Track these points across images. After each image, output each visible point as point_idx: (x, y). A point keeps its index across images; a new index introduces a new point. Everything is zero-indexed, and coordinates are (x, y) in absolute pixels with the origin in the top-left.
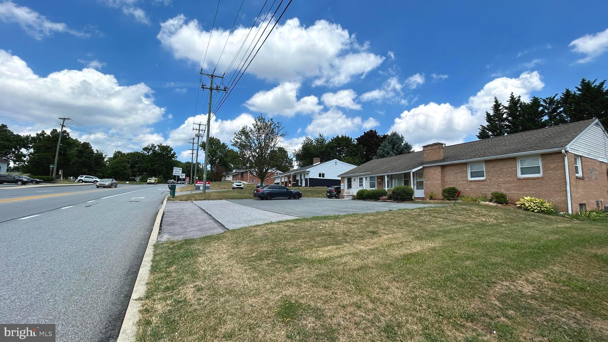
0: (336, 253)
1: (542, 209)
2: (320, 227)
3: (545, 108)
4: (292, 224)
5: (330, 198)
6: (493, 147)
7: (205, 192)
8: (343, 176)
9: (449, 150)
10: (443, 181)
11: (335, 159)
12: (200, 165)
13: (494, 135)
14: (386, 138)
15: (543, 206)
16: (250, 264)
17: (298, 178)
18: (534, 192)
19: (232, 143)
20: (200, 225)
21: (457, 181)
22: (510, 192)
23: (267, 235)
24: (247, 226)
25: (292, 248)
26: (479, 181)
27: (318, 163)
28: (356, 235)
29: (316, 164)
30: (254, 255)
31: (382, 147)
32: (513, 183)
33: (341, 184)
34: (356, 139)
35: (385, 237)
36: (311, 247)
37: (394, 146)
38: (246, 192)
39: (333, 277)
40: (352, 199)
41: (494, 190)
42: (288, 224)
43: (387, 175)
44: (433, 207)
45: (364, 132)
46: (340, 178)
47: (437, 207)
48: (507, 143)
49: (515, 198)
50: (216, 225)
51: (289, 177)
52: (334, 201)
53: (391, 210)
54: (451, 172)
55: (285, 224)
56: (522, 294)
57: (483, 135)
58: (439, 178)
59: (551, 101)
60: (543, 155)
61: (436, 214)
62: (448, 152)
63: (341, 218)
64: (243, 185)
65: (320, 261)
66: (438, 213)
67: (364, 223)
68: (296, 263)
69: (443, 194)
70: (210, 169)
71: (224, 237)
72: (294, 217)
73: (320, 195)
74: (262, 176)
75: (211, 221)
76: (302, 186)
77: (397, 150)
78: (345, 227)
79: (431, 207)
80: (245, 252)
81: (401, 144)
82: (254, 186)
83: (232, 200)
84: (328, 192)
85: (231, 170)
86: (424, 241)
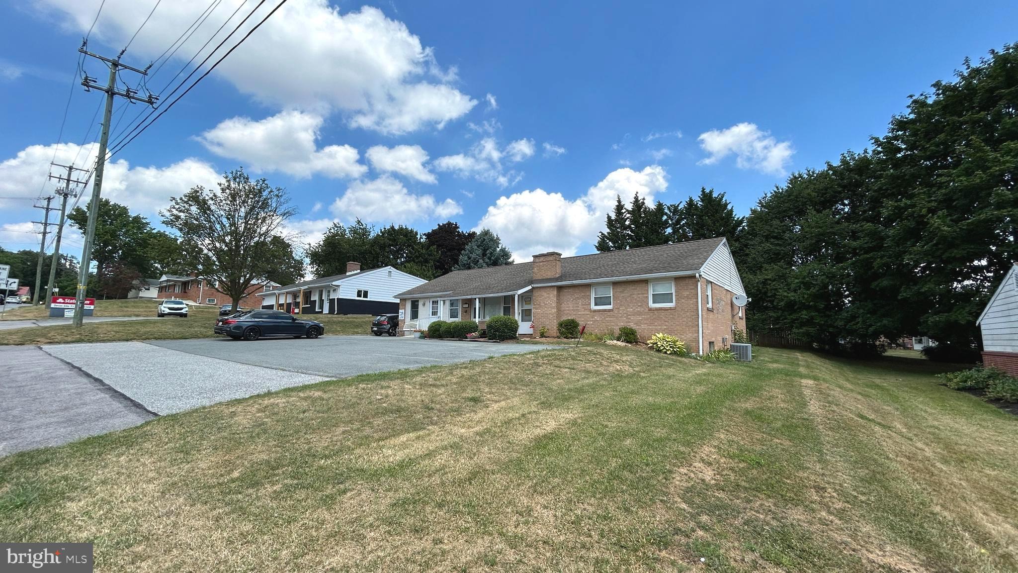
0: (420, 448)
1: (675, 350)
2: (378, 397)
3: (669, 217)
4: (317, 394)
5: (377, 335)
6: (621, 264)
7: (79, 324)
8: (403, 298)
9: (567, 264)
10: (559, 310)
11: (386, 266)
12: (65, 259)
13: (614, 247)
14: (474, 238)
15: (676, 345)
16: (227, 499)
17: (315, 297)
18: (665, 327)
19: (163, 219)
20: (66, 409)
21: (577, 310)
22: (640, 327)
23: (263, 424)
24: (206, 402)
25: (327, 447)
26: (605, 310)
27: (356, 272)
28: (446, 408)
29: (353, 273)
30: (236, 474)
31: (467, 252)
32: (644, 315)
33: (400, 311)
34: (425, 234)
35: (496, 406)
36: (365, 441)
37: (485, 250)
38: (196, 324)
39: (425, 503)
40: (420, 337)
41: (622, 324)
42: (308, 393)
43: (479, 298)
44: (550, 350)
45: (439, 225)
46: (398, 301)
47: (555, 350)
48: (637, 259)
49: (645, 334)
50: (116, 405)
51: (295, 295)
52: (385, 340)
53: (492, 358)
54: (569, 297)
55: (302, 395)
56: (707, 485)
57: (602, 247)
58: (554, 305)
59: (675, 209)
60: (677, 279)
61: (558, 362)
62: (565, 267)
63: (413, 376)
64: (187, 309)
65: (392, 472)
66: (559, 359)
67: (455, 383)
68: (342, 483)
69: (559, 330)
70: (95, 271)
71: (146, 436)
72: (317, 377)
73: (359, 330)
74: (236, 291)
75: (103, 395)
76: (321, 312)
77: (489, 258)
78: (424, 393)
79: (547, 350)
80: (210, 469)
81: (495, 250)
82: (216, 310)
83: (159, 342)
84: (374, 324)
85: (155, 275)
86: (555, 410)
